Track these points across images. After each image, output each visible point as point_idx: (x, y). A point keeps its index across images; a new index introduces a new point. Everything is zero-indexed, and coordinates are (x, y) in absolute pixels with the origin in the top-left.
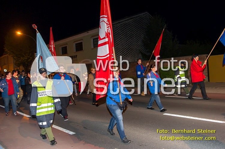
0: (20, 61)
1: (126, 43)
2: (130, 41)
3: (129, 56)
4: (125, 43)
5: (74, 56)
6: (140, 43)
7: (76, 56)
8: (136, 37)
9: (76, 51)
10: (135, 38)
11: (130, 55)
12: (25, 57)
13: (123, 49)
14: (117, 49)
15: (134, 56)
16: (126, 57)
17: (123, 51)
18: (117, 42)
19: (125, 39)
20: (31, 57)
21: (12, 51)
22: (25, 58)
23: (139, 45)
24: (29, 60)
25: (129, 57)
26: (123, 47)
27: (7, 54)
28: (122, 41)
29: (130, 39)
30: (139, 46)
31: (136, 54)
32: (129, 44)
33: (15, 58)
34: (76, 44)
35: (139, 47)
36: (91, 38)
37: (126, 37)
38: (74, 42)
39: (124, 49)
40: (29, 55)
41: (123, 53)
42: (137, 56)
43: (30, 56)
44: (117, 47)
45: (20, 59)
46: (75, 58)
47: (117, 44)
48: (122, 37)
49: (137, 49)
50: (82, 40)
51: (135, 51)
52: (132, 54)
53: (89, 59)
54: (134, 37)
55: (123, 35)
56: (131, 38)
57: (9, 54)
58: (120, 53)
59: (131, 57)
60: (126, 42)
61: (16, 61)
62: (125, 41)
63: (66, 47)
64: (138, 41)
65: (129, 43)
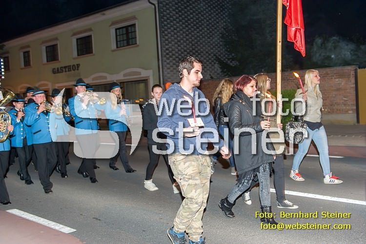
1: (187, 40)
2: (195, 34)
4: (185, 39)
5: (74, 65)
6: (216, 38)
7: (78, 65)
8: (208, 25)
9: (78, 55)
10: (206, 29)
19: (184, 30)
23: (214, 43)
28: (178, 34)
29: (195, 30)
30: (214, 47)
32: (193, 42)
34: (77, 39)
35: (214, 49)
36: (110, 26)
37: (187, 26)
46: (76, 71)
47: (167, 40)
48: (178, 25)
50: (90, 30)
53: (107, 73)
54: (203, 26)
55: (180, 21)
56: (198, 28)
60: (187, 37)
62: (184, 34)
63: (57, 45)
64: (213, 34)
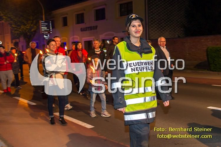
0: (20, 30)
2: (170, 9)
3: (167, 29)
4: (163, 12)
5: (94, 27)
6: (183, 12)
7: (97, 27)
9: (96, 20)
10: (176, 6)
11: (169, 28)
12: (27, 25)
13: (159, 20)
14: (152, 19)
15: (174, 30)
16: (164, 31)
17: (159, 23)
18: (152, 10)
19: (163, 6)
20: (35, 27)
21: (9, 16)
22: (27, 27)
24: (33, 30)
25: (167, 31)
26: (159, 17)
27: (2, 20)
28: (159, 8)
31: (177, 27)
32: (168, 14)
33: (14, 26)
34: (96, 11)
35: (181, 18)
36: (117, 2)
38: (94, 7)
39: (161, 21)
40: (32, 23)
41: (160, 25)
42: (178, 30)
43: (34, 25)
44: (152, 16)
45: (21, 27)
46: (95, 30)
47: (152, 12)
49: (178, 21)
50: (105, 5)
51: (175, 23)
52: (172, 27)
53: (114, 31)
57: (4, 21)
58: (156, 26)
59: (170, 31)
61: (15, 30)
62: (163, 9)
63: (83, 13)
65: (168, 11)
